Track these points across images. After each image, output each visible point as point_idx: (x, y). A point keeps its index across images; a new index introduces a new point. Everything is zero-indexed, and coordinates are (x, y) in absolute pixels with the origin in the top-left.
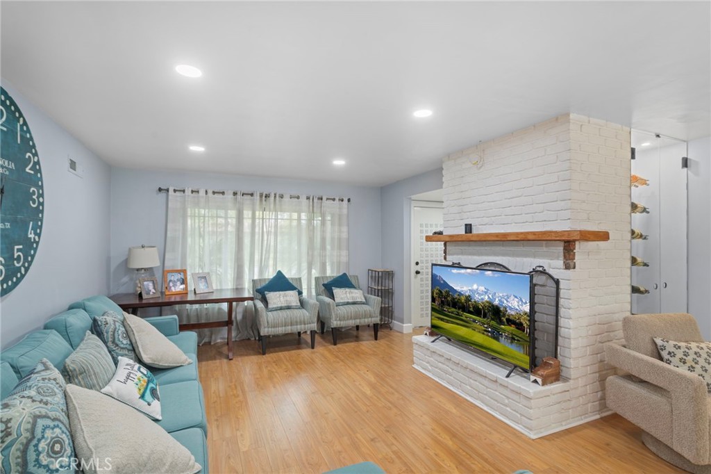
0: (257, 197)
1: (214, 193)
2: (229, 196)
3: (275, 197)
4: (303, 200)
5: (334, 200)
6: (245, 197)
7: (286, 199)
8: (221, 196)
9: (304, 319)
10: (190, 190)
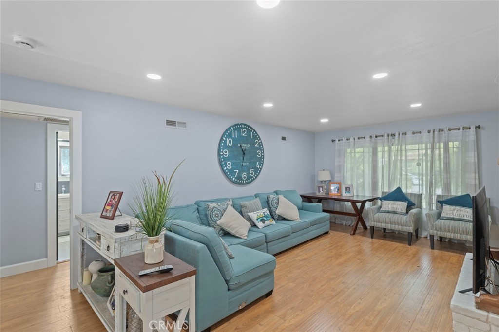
0: (386, 137)
1: (359, 138)
2: (367, 139)
3: (399, 134)
4: (425, 134)
5: (459, 129)
6: (378, 138)
7: (409, 135)
8: (363, 139)
9: (401, 221)
10: (345, 138)
